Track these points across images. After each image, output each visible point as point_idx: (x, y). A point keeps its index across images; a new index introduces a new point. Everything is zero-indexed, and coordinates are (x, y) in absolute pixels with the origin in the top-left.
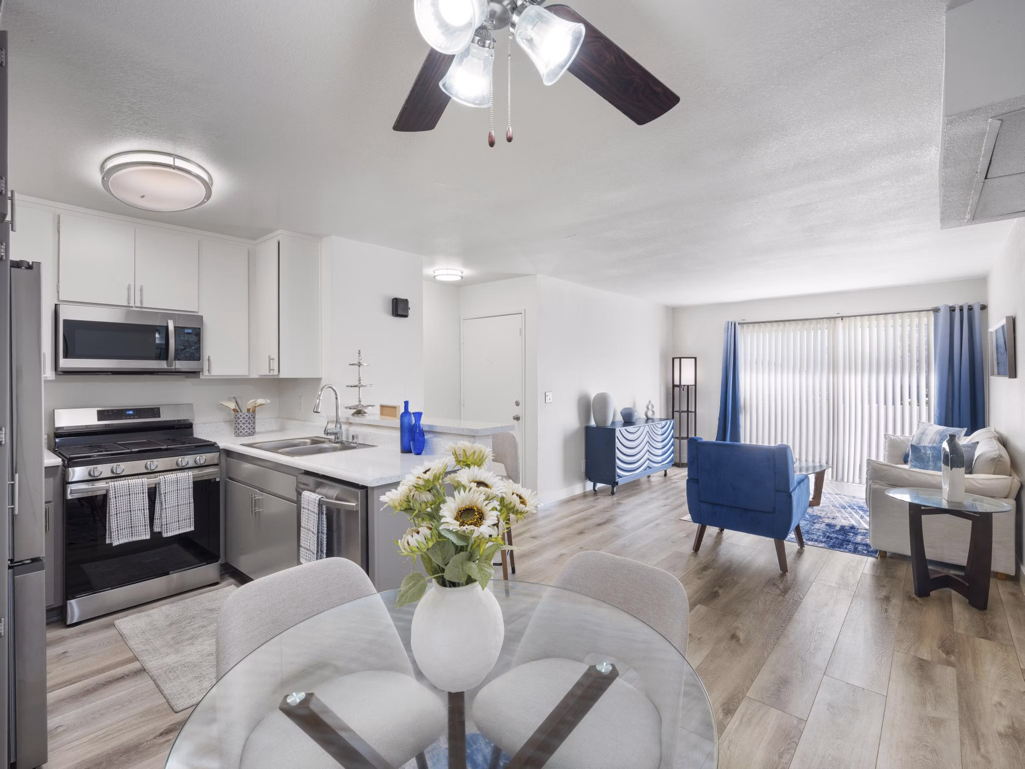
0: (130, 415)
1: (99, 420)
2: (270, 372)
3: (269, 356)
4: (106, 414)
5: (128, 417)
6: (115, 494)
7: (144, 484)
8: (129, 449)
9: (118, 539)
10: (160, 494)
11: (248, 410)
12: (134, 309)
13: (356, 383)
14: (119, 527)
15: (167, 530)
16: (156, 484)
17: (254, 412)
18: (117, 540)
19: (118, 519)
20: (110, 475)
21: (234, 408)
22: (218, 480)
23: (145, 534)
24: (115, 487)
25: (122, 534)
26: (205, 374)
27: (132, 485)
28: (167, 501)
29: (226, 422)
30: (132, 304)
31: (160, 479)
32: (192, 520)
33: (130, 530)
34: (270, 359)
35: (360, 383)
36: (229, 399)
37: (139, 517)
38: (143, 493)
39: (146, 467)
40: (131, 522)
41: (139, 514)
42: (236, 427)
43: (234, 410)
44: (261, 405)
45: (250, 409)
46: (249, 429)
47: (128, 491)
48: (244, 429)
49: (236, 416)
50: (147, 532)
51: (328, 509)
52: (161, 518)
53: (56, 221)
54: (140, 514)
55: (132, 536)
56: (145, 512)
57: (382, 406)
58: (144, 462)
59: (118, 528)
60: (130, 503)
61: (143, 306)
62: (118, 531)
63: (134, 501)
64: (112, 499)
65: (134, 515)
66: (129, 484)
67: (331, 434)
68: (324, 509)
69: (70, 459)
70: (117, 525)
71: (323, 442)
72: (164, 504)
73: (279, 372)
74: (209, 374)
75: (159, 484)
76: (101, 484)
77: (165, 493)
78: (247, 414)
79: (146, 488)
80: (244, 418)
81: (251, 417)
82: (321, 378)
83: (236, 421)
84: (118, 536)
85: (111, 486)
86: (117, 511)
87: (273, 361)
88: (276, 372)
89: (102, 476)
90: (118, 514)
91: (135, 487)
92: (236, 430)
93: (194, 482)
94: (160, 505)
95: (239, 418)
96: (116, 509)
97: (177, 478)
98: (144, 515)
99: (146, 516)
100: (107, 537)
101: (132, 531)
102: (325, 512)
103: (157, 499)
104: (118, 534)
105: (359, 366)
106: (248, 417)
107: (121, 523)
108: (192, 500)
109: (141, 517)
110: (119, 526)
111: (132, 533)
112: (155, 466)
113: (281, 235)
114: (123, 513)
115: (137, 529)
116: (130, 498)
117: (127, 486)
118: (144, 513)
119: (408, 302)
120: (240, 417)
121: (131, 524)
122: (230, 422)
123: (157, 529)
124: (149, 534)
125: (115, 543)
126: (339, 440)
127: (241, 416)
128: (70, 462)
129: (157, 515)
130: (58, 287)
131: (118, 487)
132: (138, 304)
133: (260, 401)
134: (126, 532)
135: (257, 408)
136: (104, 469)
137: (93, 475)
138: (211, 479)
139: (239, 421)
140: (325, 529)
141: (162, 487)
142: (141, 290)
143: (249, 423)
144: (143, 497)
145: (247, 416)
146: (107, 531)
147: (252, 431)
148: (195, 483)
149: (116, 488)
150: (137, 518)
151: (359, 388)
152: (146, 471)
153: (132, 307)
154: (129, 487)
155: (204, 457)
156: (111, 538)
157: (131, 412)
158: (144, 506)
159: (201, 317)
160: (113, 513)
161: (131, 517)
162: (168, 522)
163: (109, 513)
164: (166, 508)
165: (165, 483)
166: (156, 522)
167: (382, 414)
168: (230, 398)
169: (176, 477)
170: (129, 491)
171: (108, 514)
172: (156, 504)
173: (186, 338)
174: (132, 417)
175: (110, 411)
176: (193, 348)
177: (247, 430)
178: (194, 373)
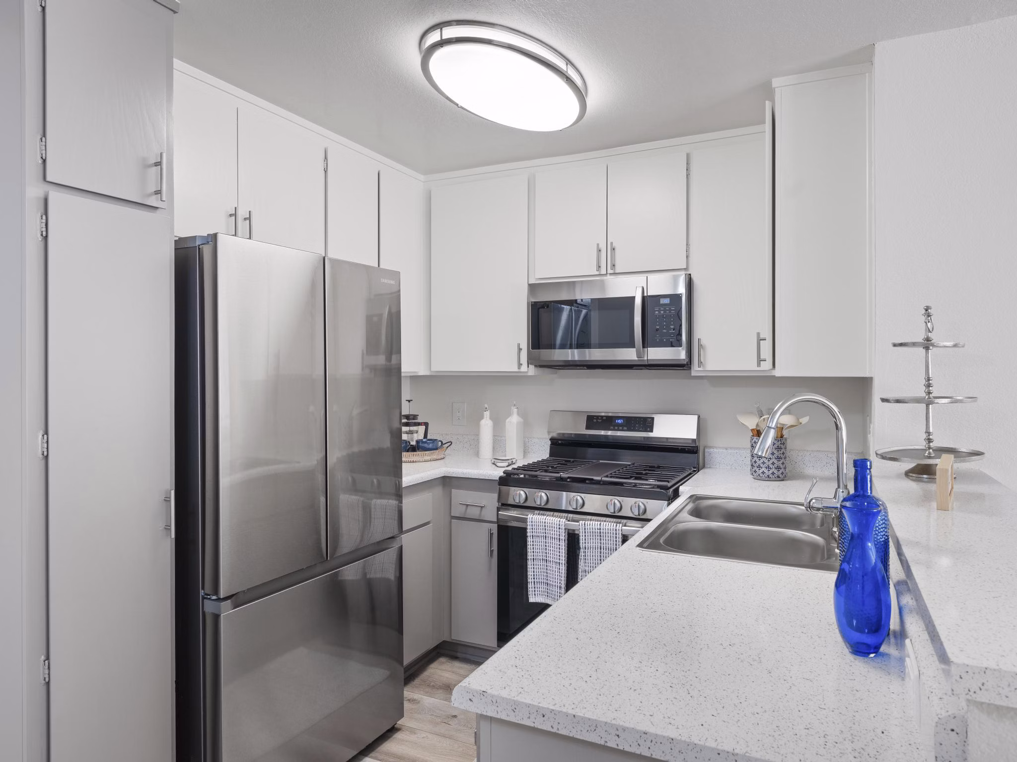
0: (619, 425)
1: (588, 428)
2: (759, 365)
3: (758, 334)
4: (595, 421)
5: (616, 428)
6: (532, 532)
7: (561, 527)
9: (535, 595)
13: (922, 392)
19: (535, 567)
24: (532, 522)
25: (538, 589)
26: (696, 370)
30: (604, 271)
31: (580, 525)
33: (546, 587)
34: (760, 340)
35: (929, 393)
37: (555, 573)
38: (560, 539)
40: (546, 576)
43: (753, 430)
47: (544, 531)
54: (556, 568)
55: (547, 596)
59: (534, 579)
60: (546, 549)
62: (534, 583)
64: (529, 538)
65: (550, 568)
70: (534, 575)
72: (583, 564)
73: (773, 365)
74: (700, 369)
75: (579, 531)
82: (872, 379)
84: (535, 591)
85: (528, 520)
86: (533, 556)
87: (764, 342)
89: (534, 505)
90: (535, 561)
92: (751, 467)
96: (533, 552)
97: (600, 529)
98: (560, 572)
99: (562, 574)
101: (547, 589)
104: (534, 587)
105: (927, 348)
107: (537, 573)
109: (557, 573)
111: (547, 592)
112: (582, 505)
114: (539, 561)
115: (553, 590)
116: (546, 542)
117: (544, 524)
118: (560, 569)
121: (546, 579)
125: (531, 600)
131: (535, 524)
132: (611, 270)
134: (541, 587)
137: (516, 500)
141: (581, 538)
144: (560, 545)
147: (782, 473)
151: (927, 406)
152: (571, 509)
154: (546, 526)
155: (645, 505)
157: (621, 422)
158: (560, 560)
160: (530, 558)
161: (547, 570)
165: (585, 532)
170: (545, 533)
173: (662, 312)
174: (621, 428)
175: (600, 418)
176: (672, 327)
177: (774, 470)
178: (684, 366)
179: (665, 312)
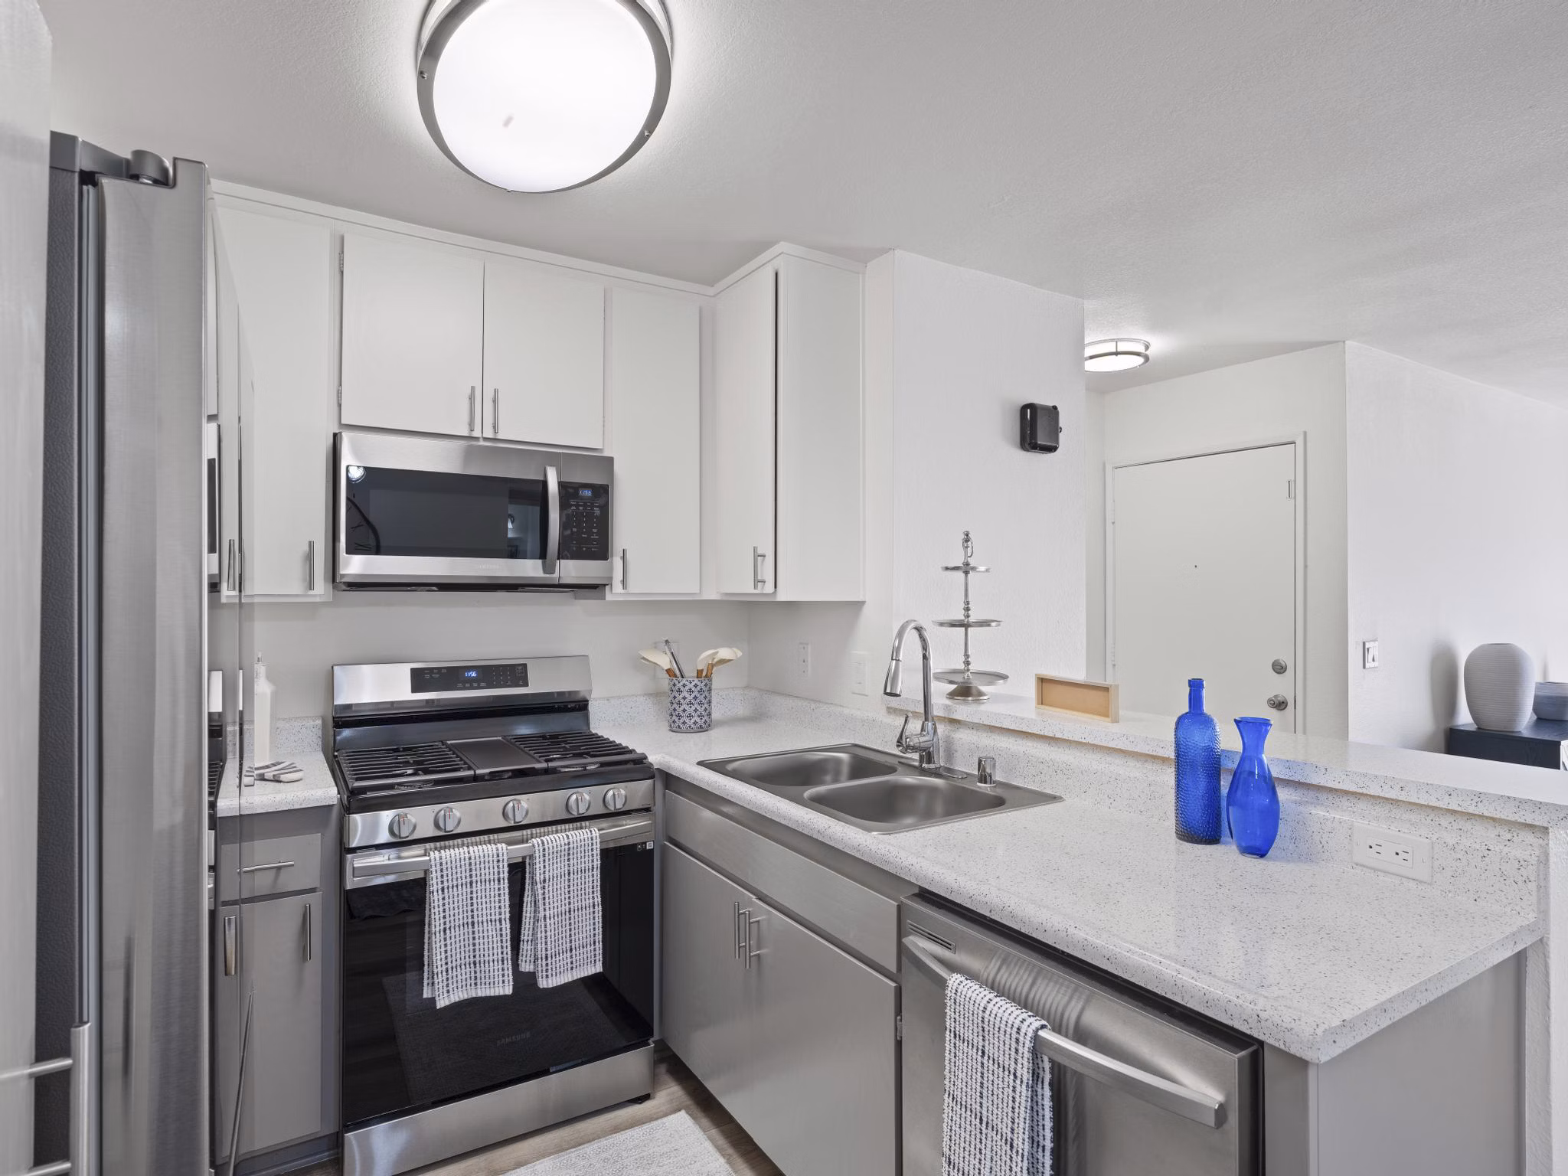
0: (471, 680)
1: (414, 690)
2: (755, 587)
3: (755, 549)
4: (427, 676)
5: (467, 685)
6: (442, 882)
7: (501, 858)
8: (469, 768)
9: (448, 992)
10: (533, 883)
11: (699, 673)
12: (482, 443)
13: (960, 616)
14: (449, 963)
15: (547, 971)
16: (524, 858)
17: (709, 677)
18: (446, 995)
19: (448, 942)
20: (431, 832)
21: (667, 667)
22: (650, 846)
23: (503, 982)
24: (441, 864)
25: (455, 980)
26: (616, 591)
27: (478, 860)
28: (547, 901)
29: (650, 695)
30: (477, 433)
31: (533, 846)
32: (599, 946)
33: (473, 970)
34: (758, 556)
35: (968, 616)
36: (655, 646)
37: (490, 940)
38: (499, 880)
39: (505, 815)
40: (474, 950)
41: (490, 934)
42: (675, 710)
43: (669, 671)
44: (722, 662)
45: (702, 670)
46: (701, 716)
47: (468, 874)
48: (690, 716)
49: (674, 685)
50: (506, 978)
51: (1058, 1070)
52: (534, 940)
53: (338, 251)
54: (491, 931)
55: (476, 984)
56: (504, 926)
57: (1042, 681)
58: (500, 801)
59: (446, 964)
60: (472, 904)
61: (500, 436)
62: (447, 971)
63: (479, 901)
64: (435, 893)
65: (481, 934)
66: (470, 858)
67: (914, 749)
68: (1047, 1065)
69: (354, 793)
70: (446, 958)
71: (891, 770)
72: (541, 908)
73: (776, 587)
74: (623, 591)
75: (531, 857)
76: (412, 856)
77: (544, 881)
78: (696, 681)
79: (506, 864)
80: (690, 691)
81: (704, 688)
82: (863, 603)
83: (675, 697)
84: (448, 985)
85: (433, 863)
86: (445, 923)
87: (763, 560)
88: (769, 588)
89: (415, 836)
90: (448, 931)
91: (482, 866)
92: (674, 717)
93: (601, 850)
94: (533, 909)
95: (679, 691)
96: (444, 917)
97: (569, 844)
98: (501, 935)
99: (504, 938)
100: (426, 982)
101: (475, 972)
102: (1048, 1077)
103: (526, 893)
104: (447, 979)
105: (966, 573)
106: (698, 688)
107: (454, 952)
108: (598, 900)
109: (495, 938)
110: (449, 960)
111: (476, 978)
112: (524, 813)
113: (783, 256)
114: (457, 929)
115: (487, 969)
116: (472, 893)
117: (467, 862)
118: (501, 930)
119: (1058, 413)
120: (682, 689)
121: (474, 957)
122: (656, 695)
123: (526, 967)
124: (511, 983)
125: (441, 1003)
126: (932, 766)
127: (684, 686)
128: (355, 801)
129: (526, 933)
130: (339, 393)
131: (449, 865)
132: (489, 433)
133: (724, 653)
134: (463, 974)
135: (715, 669)
136: (421, 819)
137: (397, 833)
138: (635, 845)
139: (680, 698)
140: (1049, 1134)
141: (537, 866)
142: (495, 401)
143: (701, 703)
144: (499, 889)
145: (696, 686)
146: (426, 967)
147: (705, 722)
148: (605, 853)
149: (444, 866)
150: (486, 940)
151: (967, 628)
152: (503, 824)
153: (477, 439)
154: (470, 864)
155: (623, 792)
156: (433, 984)
157: (474, 674)
158: (500, 914)
159: (610, 460)
160: (437, 929)
161: (474, 938)
162: (549, 952)
163: (430, 925)
164: (545, 918)
165: (544, 855)
166: (525, 947)
167: (1042, 701)
168: (655, 643)
169: (566, 841)
170: (471, 876)
171: (427, 926)
172: (525, 904)
173: (581, 508)
174: (475, 685)
175: (435, 671)
176: (595, 530)
177: (696, 719)
178: (595, 589)
179: (585, 509)
